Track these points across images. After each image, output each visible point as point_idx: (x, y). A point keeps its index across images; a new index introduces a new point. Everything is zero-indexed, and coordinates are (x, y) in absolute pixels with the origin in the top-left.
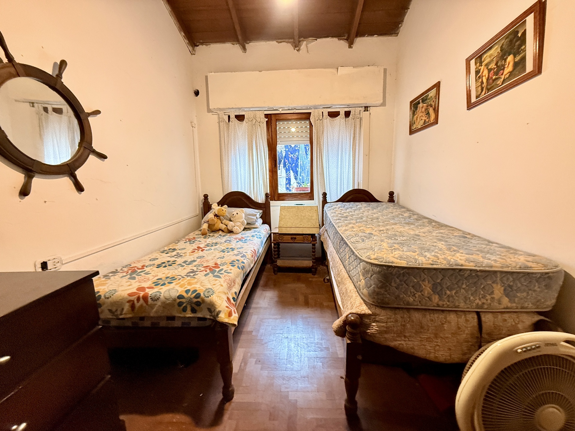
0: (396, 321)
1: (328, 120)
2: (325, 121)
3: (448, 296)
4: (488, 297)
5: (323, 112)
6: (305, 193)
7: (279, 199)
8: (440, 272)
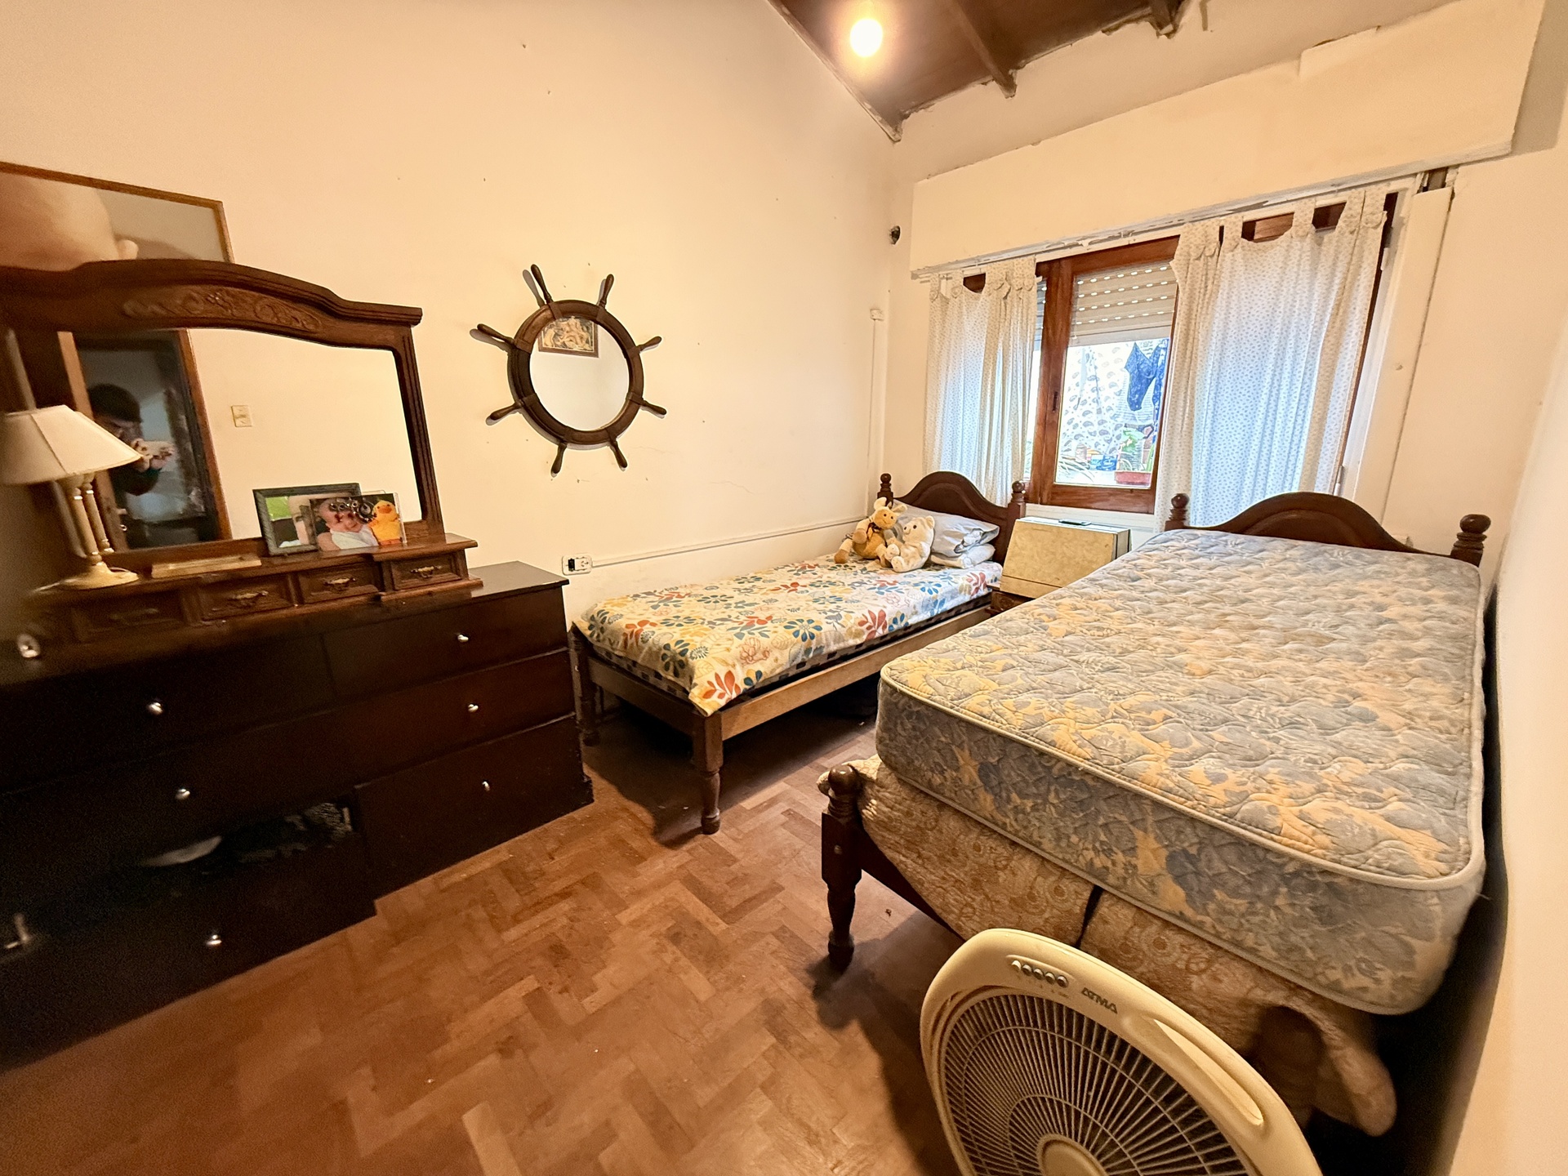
0: (908, 814)
1: (1238, 252)
2: (1227, 256)
3: (1016, 807)
4: (1120, 857)
5: (1222, 229)
6: (1132, 490)
7: (1054, 501)
8: (994, 739)
